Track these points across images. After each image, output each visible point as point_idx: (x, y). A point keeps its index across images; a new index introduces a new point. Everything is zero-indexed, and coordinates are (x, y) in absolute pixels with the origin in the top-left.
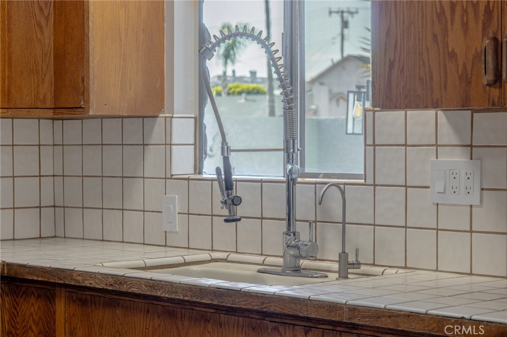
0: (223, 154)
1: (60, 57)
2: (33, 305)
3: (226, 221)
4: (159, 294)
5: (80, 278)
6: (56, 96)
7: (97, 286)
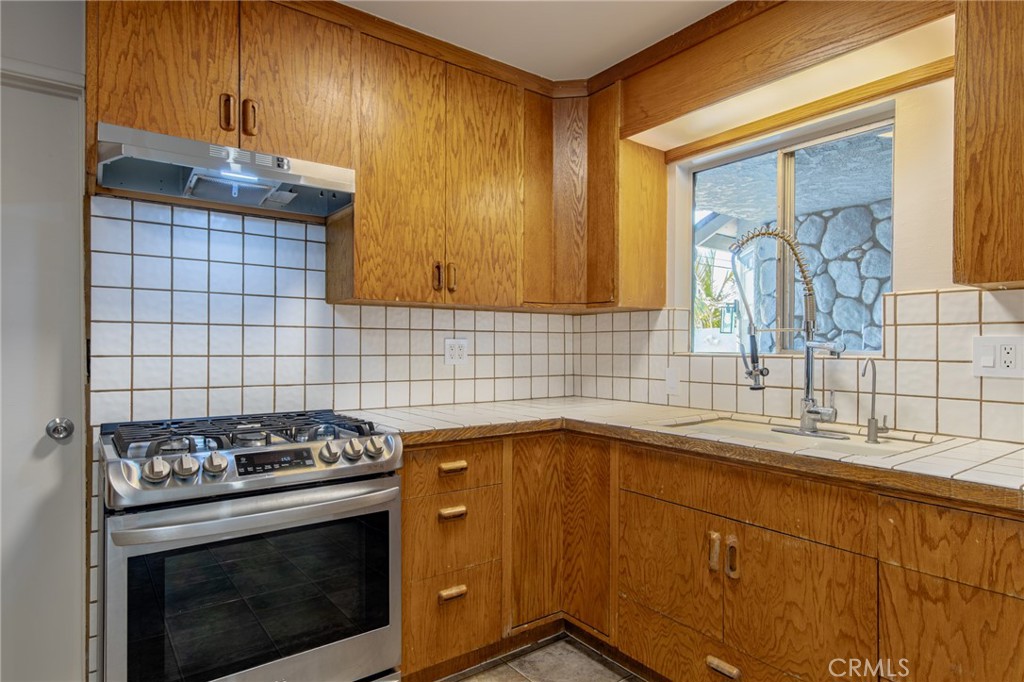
0: (750, 332)
1: (592, 266)
2: (587, 452)
3: (752, 389)
4: (728, 455)
5: (637, 435)
6: (589, 295)
7: (656, 443)
